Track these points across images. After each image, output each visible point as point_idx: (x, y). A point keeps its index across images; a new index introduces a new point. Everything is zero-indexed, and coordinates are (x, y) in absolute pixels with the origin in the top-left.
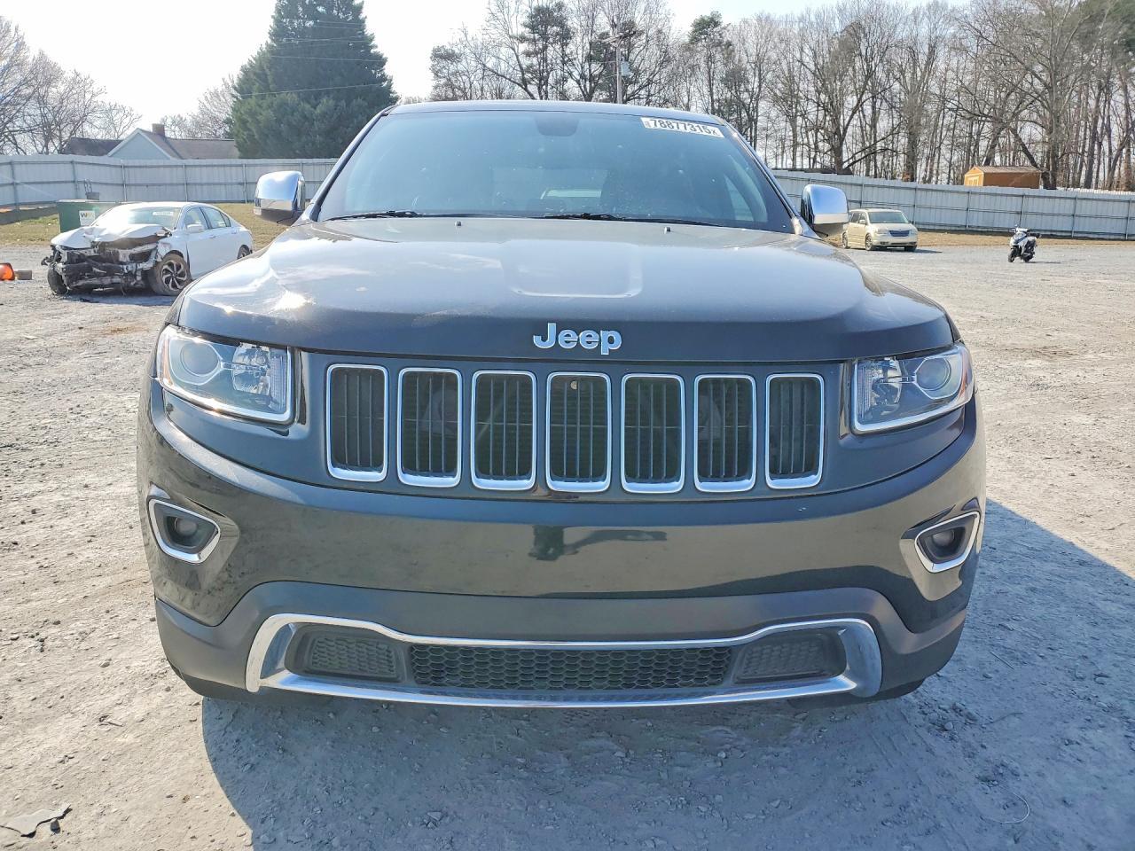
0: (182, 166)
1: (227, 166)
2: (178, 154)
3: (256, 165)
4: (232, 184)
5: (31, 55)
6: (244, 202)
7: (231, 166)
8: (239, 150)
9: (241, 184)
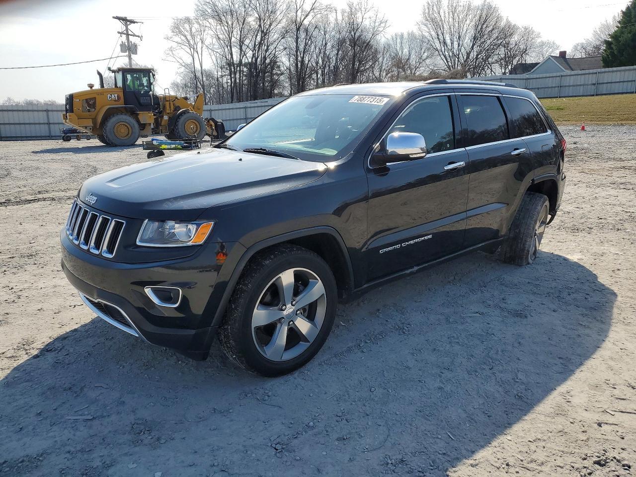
0: (559, 76)
1: (587, 74)
2: (570, 67)
3: (605, 72)
4: (588, 85)
5: (502, 24)
6: (593, 95)
7: (589, 74)
8: (603, 63)
9: (594, 84)
